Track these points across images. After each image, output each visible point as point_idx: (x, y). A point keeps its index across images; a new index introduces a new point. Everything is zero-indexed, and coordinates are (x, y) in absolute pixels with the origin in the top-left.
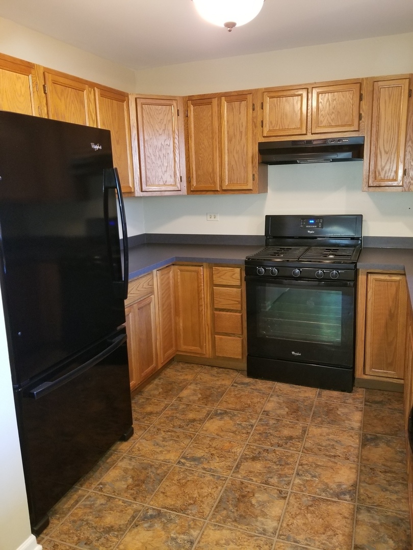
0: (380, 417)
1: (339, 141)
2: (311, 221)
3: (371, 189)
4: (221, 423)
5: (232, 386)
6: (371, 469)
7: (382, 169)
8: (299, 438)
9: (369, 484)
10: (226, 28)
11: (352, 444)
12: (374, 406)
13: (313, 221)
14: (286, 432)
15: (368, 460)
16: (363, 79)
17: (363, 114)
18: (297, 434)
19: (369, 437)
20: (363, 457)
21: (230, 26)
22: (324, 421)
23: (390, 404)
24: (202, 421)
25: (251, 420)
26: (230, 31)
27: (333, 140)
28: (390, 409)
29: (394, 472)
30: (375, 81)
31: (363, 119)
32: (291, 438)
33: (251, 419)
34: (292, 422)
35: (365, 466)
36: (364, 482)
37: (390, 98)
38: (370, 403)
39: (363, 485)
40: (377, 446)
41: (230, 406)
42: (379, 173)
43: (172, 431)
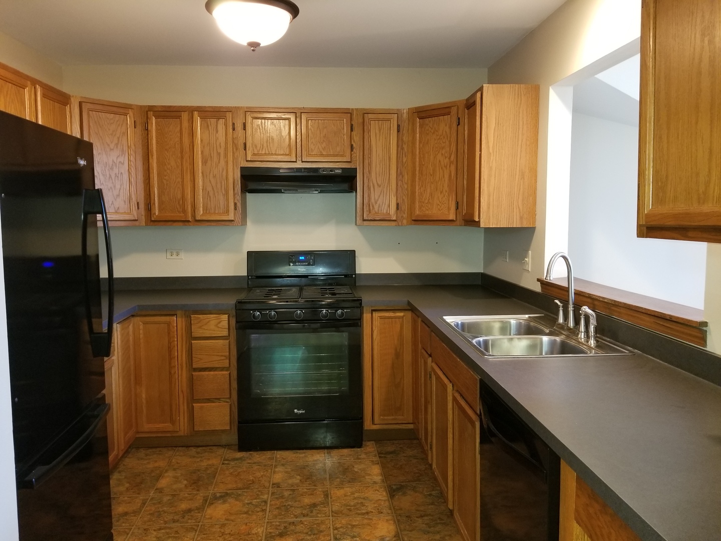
0: (398, 466)
1: (331, 171)
2: (301, 258)
3: (365, 223)
4: (226, 506)
5: (223, 464)
6: (407, 517)
7: (376, 203)
8: (323, 503)
9: (410, 531)
10: (250, 47)
11: (380, 497)
12: (388, 456)
13: (303, 258)
14: (307, 500)
15: (401, 509)
16: (352, 109)
17: (354, 145)
18: (320, 500)
19: (394, 487)
20: (396, 508)
21: (254, 45)
22: (343, 481)
23: (403, 453)
24: (200, 509)
25: (262, 497)
26: (253, 50)
27: (324, 169)
28: (405, 456)
29: (430, 515)
30: (365, 113)
31: (354, 150)
32: (314, 505)
33: (261, 495)
34: (309, 489)
35: (400, 515)
36: (405, 530)
37: (380, 131)
38: (385, 454)
39: (405, 533)
40: (404, 494)
41: (230, 486)
42: (373, 207)
43: (165, 528)
